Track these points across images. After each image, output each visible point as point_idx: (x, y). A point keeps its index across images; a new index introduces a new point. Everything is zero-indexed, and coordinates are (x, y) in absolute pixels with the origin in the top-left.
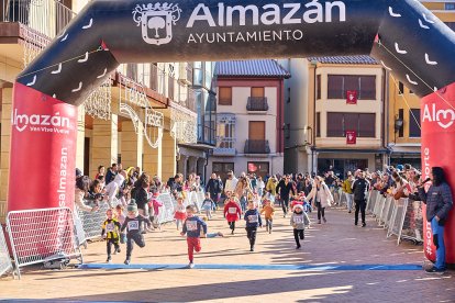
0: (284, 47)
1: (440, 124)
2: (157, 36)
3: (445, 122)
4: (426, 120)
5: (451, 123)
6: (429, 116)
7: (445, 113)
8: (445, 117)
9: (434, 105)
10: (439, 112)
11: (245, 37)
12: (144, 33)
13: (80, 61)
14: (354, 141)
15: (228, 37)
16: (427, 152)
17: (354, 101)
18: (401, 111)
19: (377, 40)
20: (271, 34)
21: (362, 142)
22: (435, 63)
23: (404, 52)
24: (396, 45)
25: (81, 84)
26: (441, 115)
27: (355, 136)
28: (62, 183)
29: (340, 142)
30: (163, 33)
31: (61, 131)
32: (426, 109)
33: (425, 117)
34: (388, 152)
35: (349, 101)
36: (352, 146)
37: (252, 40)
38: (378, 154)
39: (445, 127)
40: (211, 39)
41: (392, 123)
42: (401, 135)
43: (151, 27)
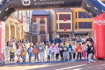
0: (59, 6)
1: (99, 24)
2: (26, 3)
3: (100, 24)
4: (95, 23)
5: (101, 24)
6: (95, 22)
7: (100, 21)
8: (100, 22)
9: (97, 20)
10: (98, 21)
11: (49, 3)
12: (23, 2)
13: (6, 10)
14: (66, 30)
15: (45, 3)
16: (95, 31)
17: (66, 21)
18: (77, 23)
19: (82, 3)
20: (56, 2)
21: (68, 30)
22: (97, 9)
23: (89, 6)
24: (87, 5)
25: (6, 16)
26: (99, 22)
27: (66, 29)
28: (2, 42)
29: (63, 30)
30: (28, 2)
31: (2, 29)
32: (95, 20)
33: (94, 22)
34: (74, 32)
35: (64, 21)
36: (65, 31)
37: (51, 4)
38: (71, 33)
39: (100, 25)
40: (40, 4)
41: (74, 26)
42: (77, 28)
43: (25, 1)
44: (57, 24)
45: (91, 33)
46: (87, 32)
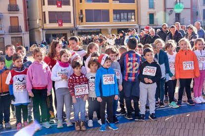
14: (62, 25)
17: (61, 6)
18: (81, 11)
21: (65, 25)
27: (62, 22)
29: (55, 25)
34: (77, 29)
35: (58, 6)
36: (61, 27)
38: (71, 30)
41: (77, 16)
42: (82, 21)
44: (44, 12)
45: (107, 30)
46: (100, 29)
